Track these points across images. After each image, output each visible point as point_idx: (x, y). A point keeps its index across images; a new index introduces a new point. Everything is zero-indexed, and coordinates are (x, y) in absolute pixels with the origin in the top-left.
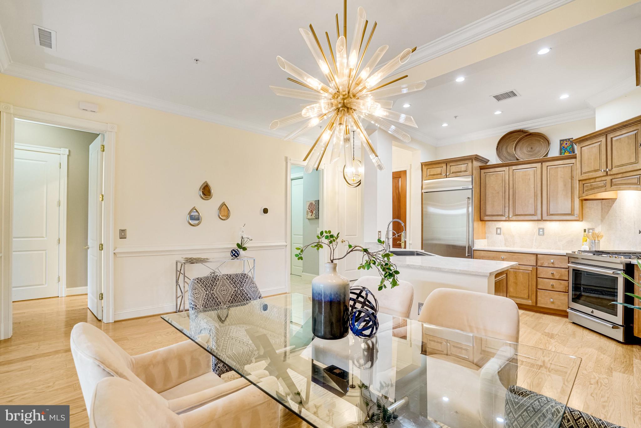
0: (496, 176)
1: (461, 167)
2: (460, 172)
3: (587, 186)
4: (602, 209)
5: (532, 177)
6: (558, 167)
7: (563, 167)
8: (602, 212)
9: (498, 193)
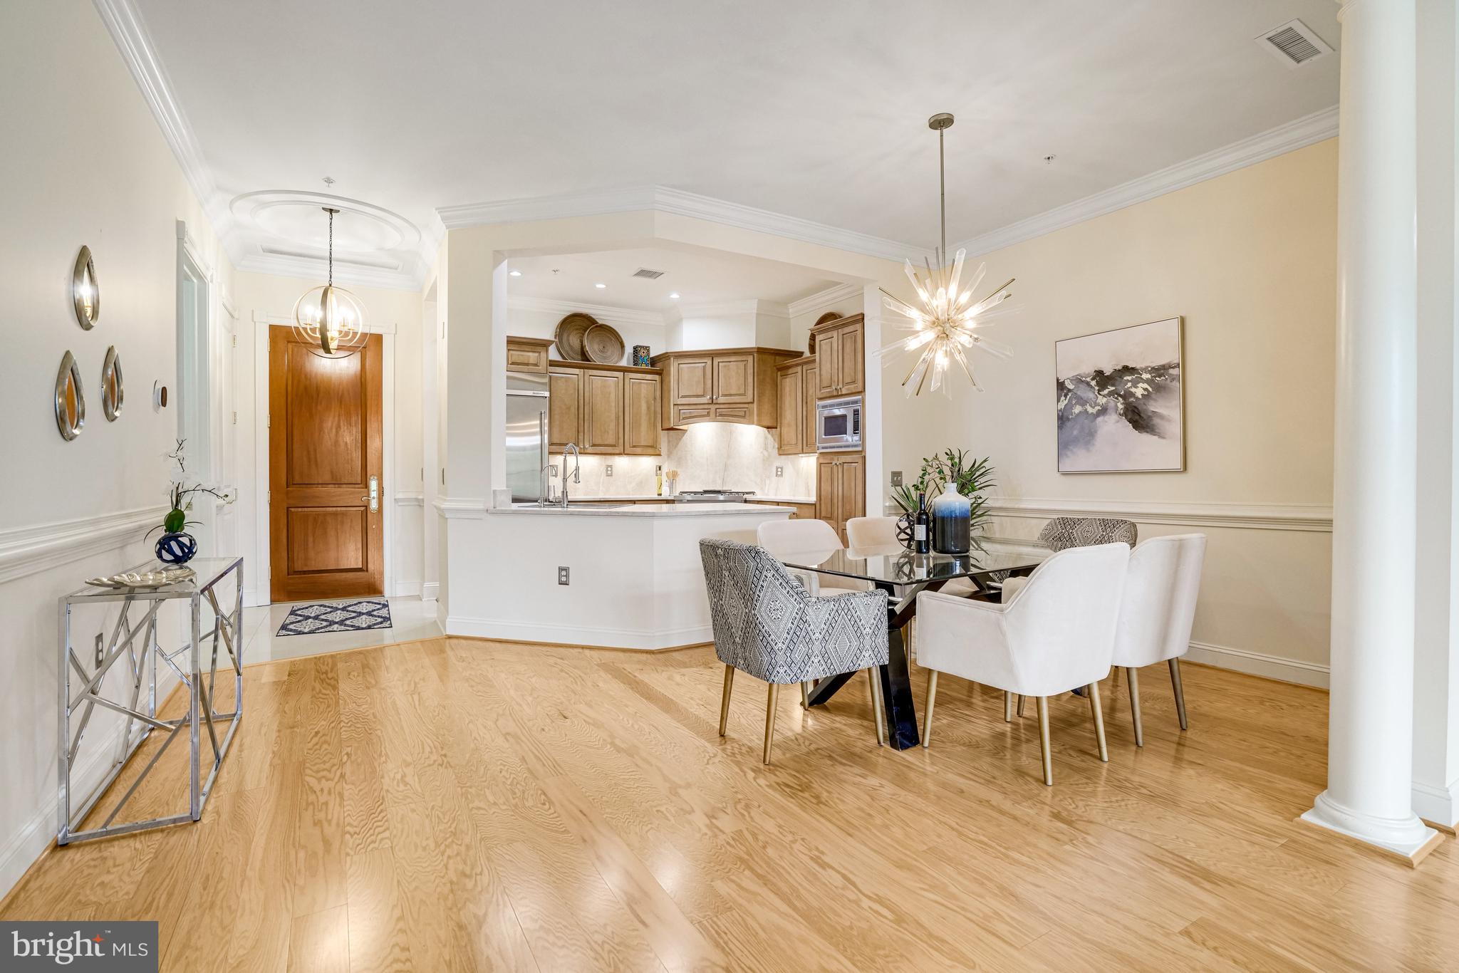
0: (566, 381)
1: (529, 356)
2: (527, 364)
3: (684, 413)
4: (669, 442)
5: (613, 390)
6: (641, 383)
7: (647, 383)
8: (669, 445)
9: (569, 408)
